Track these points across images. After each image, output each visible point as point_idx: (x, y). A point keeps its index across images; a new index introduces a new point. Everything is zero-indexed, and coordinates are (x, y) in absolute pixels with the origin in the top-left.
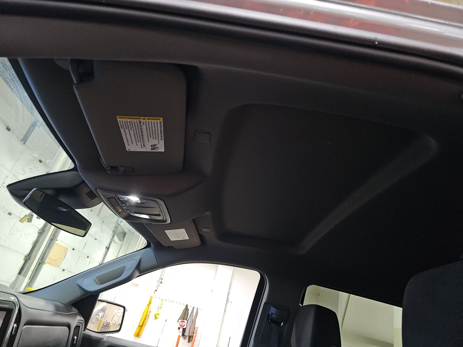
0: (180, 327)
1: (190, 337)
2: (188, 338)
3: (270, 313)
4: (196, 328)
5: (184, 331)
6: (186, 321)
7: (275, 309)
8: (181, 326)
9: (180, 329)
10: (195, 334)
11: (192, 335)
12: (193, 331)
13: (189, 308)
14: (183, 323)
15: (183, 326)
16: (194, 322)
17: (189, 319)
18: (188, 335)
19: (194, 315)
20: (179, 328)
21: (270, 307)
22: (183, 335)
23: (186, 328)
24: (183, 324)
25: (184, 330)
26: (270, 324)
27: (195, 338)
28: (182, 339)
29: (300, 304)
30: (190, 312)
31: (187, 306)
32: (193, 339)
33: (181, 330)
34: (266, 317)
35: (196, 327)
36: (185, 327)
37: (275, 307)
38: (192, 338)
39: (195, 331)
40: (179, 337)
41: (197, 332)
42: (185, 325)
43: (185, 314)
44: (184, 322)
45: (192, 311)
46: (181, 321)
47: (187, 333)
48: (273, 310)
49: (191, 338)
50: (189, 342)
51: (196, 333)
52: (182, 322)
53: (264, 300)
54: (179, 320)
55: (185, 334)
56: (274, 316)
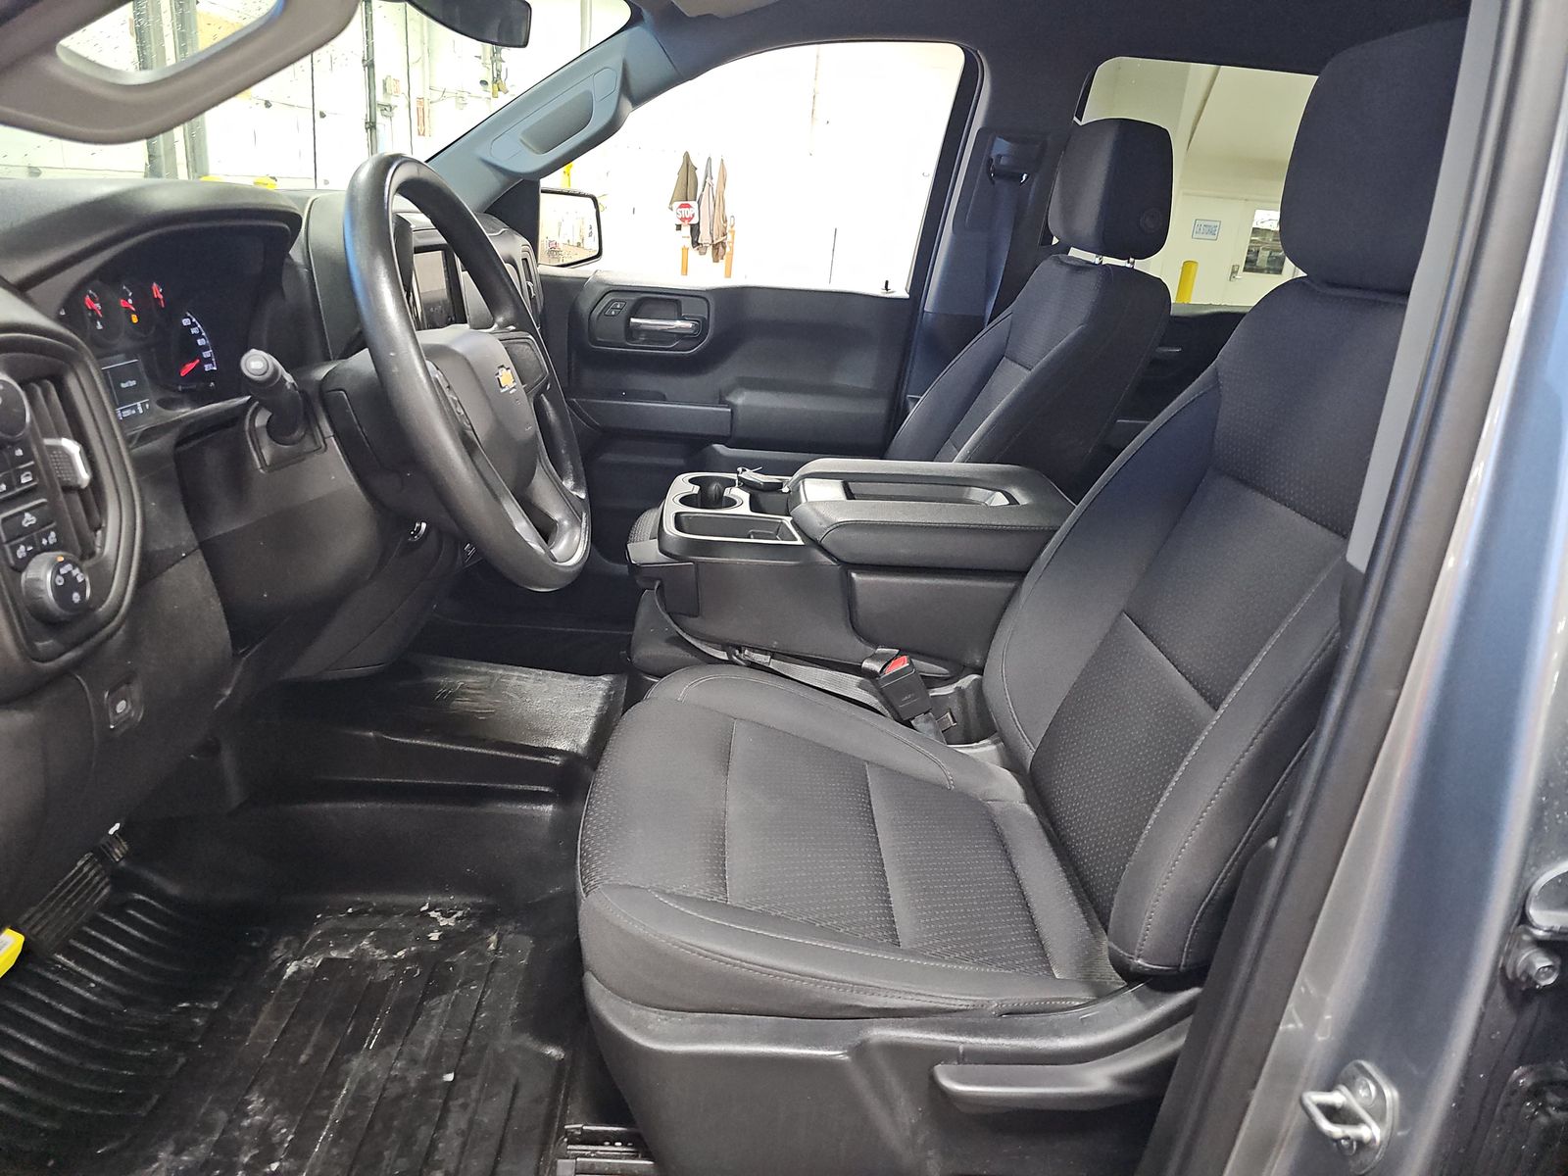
0: (680, 222)
1: (715, 247)
2: (710, 249)
3: (993, 156)
4: (728, 219)
5: (695, 232)
6: (694, 204)
7: (1008, 143)
8: (681, 219)
9: (683, 227)
10: (729, 236)
11: (721, 239)
12: (721, 229)
13: (694, 161)
14: (687, 209)
15: (690, 219)
16: (719, 202)
17: (701, 195)
18: (710, 242)
19: (715, 181)
20: (679, 227)
21: (993, 141)
22: (695, 243)
23: (699, 223)
24: (685, 211)
25: (695, 230)
26: (993, 183)
27: (732, 248)
28: (693, 253)
29: (1075, 119)
30: (700, 175)
31: (687, 156)
32: (728, 249)
33: (686, 230)
34: (983, 164)
35: (728, 214)
36: (695, 221)
37: (1007, 139)
38: (724, 248)
39: (729, 228)
40: (685, 250)
41: (734, 228)
42: (693, 215)
43: (688, 187)
44: (689, 206)
45: (706, 171)
46: (681, 206)
47: (704, 237)
48: (1001, 147)
49: (721, 248)
50: (716, 260)
51: (733, 232)
52: (683, 209)
53: (978, 123)
54: (671, 203)
55: (699, 242)
56: (1003, 161)
